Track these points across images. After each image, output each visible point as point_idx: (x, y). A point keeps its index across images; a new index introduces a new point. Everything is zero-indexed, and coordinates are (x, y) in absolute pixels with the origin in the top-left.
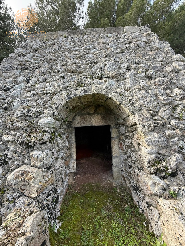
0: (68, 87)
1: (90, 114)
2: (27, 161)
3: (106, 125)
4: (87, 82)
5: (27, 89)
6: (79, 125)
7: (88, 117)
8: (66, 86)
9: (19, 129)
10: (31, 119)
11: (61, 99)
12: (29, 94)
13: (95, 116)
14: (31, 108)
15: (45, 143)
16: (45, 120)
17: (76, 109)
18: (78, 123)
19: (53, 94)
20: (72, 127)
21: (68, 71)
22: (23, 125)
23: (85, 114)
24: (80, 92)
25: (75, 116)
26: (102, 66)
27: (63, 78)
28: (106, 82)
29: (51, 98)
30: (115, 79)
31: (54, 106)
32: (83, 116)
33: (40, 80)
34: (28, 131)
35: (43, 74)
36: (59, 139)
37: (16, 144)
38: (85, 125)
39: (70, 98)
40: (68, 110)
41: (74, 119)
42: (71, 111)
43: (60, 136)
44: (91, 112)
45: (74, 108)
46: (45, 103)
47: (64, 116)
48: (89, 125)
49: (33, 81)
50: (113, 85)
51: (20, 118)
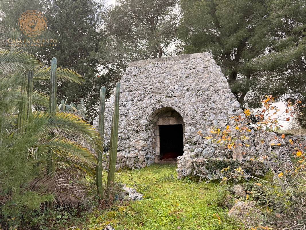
0: (153, 104)
1: (168, 117)
2: (137, 137)
3: (179, 124)
4: (163, 100)
5: (134, 105)
6: (161, 124)
7: (167, 119)
8: (152, 103)
9: (133, 125)
10: (137, 121)
11: (150, 111)
12: (135, 108)
13: (172, 118)
14: (137, 116)
15: (143, 130)
16: (144, 121)
17: (159, 114)
18: (161, 122)
19: (146, 108)
20: (157, 126)
21: (154, 93)
22: (135, 123)
23: (165, 117)
24: (159, 106)
25: (159, 118)
26: (173, 89)
27: (151, 97)
28: (173, 99)
29: (145, 110)
30: (179, 98)
31: (147, 115)
32: (164, 118)
33: (139, 99)
34: (137, 126)
35: (140, 95)
36: (149, 131)
37: (132, 131)
38: (165, 124)
39: (154, 110)
40: (154, 116)
41: (158, 120)
42: (155, 116)
43: (149, 129)
44: (169, 116)
45: (157, 114)
46: (143, 113)
47: (151, 119)
48: (168, 124)
49: (136, 99)
50: (177, 102)
51: (133, 120)
